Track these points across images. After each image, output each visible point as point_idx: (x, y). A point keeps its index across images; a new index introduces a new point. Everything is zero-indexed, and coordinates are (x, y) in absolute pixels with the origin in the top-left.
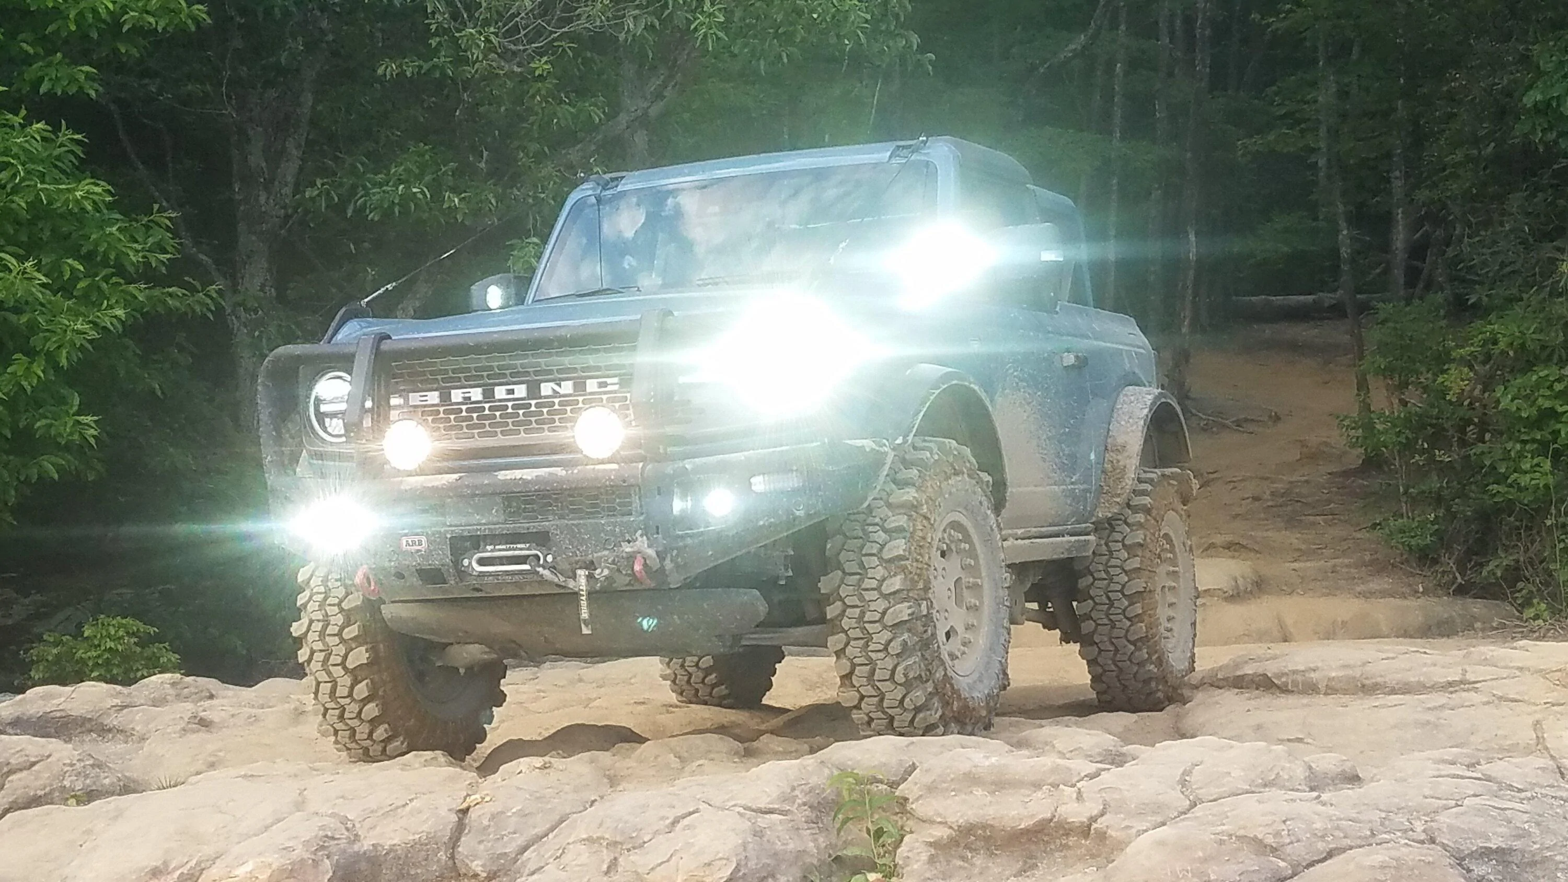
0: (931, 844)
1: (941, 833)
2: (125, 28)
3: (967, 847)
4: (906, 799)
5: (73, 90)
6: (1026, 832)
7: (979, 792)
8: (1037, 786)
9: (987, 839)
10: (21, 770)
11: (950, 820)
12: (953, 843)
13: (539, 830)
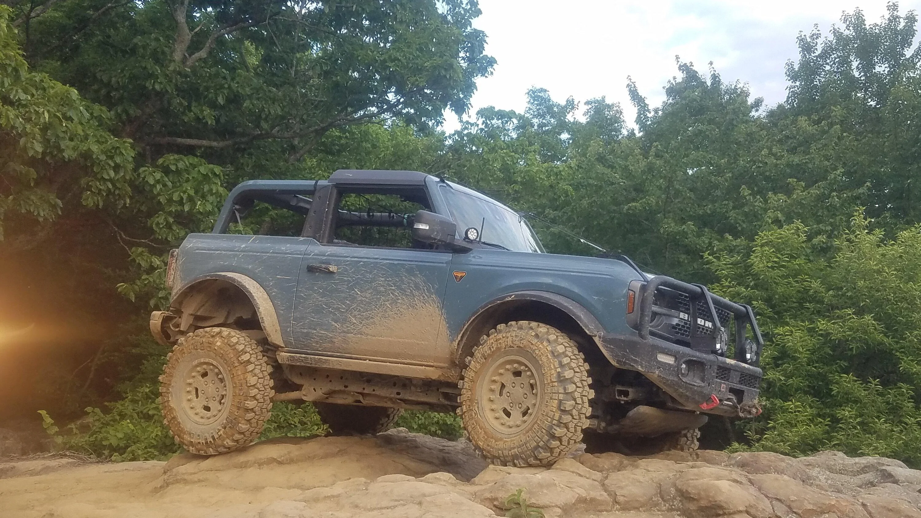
1: (559, 510)
6: (573, 504)
7: (545, 491)
9: (565, 511)
11: (558, 503)
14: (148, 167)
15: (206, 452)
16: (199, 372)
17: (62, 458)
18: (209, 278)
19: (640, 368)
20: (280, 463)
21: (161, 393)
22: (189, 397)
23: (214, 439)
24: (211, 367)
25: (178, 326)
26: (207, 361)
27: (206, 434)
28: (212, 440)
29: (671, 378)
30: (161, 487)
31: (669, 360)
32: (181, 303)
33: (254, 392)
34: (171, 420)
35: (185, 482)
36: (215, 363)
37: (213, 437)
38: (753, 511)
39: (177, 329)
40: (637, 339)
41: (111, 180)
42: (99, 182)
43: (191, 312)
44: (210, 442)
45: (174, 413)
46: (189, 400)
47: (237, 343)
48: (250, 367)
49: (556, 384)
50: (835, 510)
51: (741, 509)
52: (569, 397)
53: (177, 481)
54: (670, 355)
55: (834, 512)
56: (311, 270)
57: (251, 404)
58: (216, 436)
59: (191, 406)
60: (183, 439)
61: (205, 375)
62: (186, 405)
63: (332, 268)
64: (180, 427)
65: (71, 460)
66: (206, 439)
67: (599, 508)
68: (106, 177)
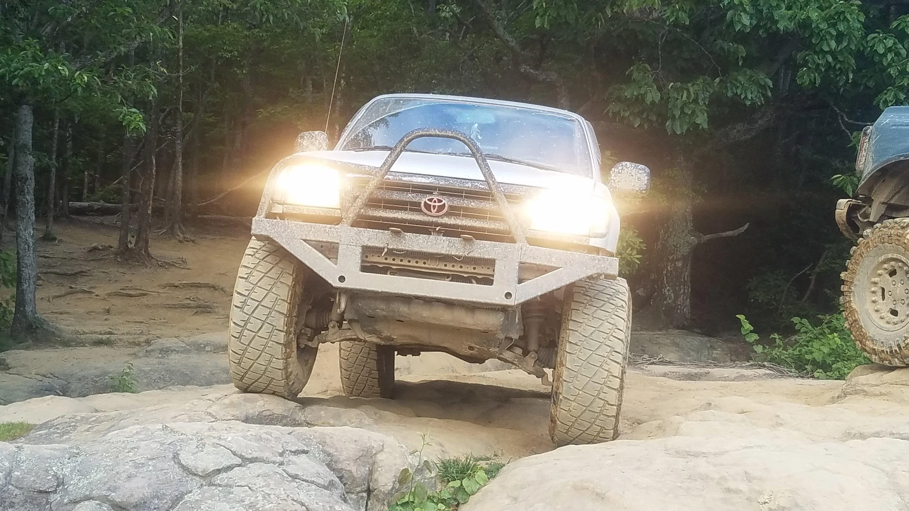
14: (879, 33)
15: (890, 363)
16: (887, 269)
17: (760, 368)
18: (902, 158)
21: (843, 292)
22: (874, 299)
23: (900, 348)
24: (900, 264)
25: (866, 216)
26: (895, 257)
27: (891, 342)
28: (897, 349)
30: (838, 397)
32: (870, 190)
34: (852, 323)
35: (866, 394)
36: (903, 259)
37: (899, 346)
39: (866, 220)
41: (832, 53)
42: (818, 56)
43: (883, 200)
44: (896, 351)
45: (856, 315)
46: (874, 302)
53: (856, 392)
58: (903, 345)
59: (876, 308)
60: (865, 345)
61: (893, 273)
62: (870, 307)
64: (862, 331)
65: (768, 372)
66: (891, 347)
68: (826, 48)
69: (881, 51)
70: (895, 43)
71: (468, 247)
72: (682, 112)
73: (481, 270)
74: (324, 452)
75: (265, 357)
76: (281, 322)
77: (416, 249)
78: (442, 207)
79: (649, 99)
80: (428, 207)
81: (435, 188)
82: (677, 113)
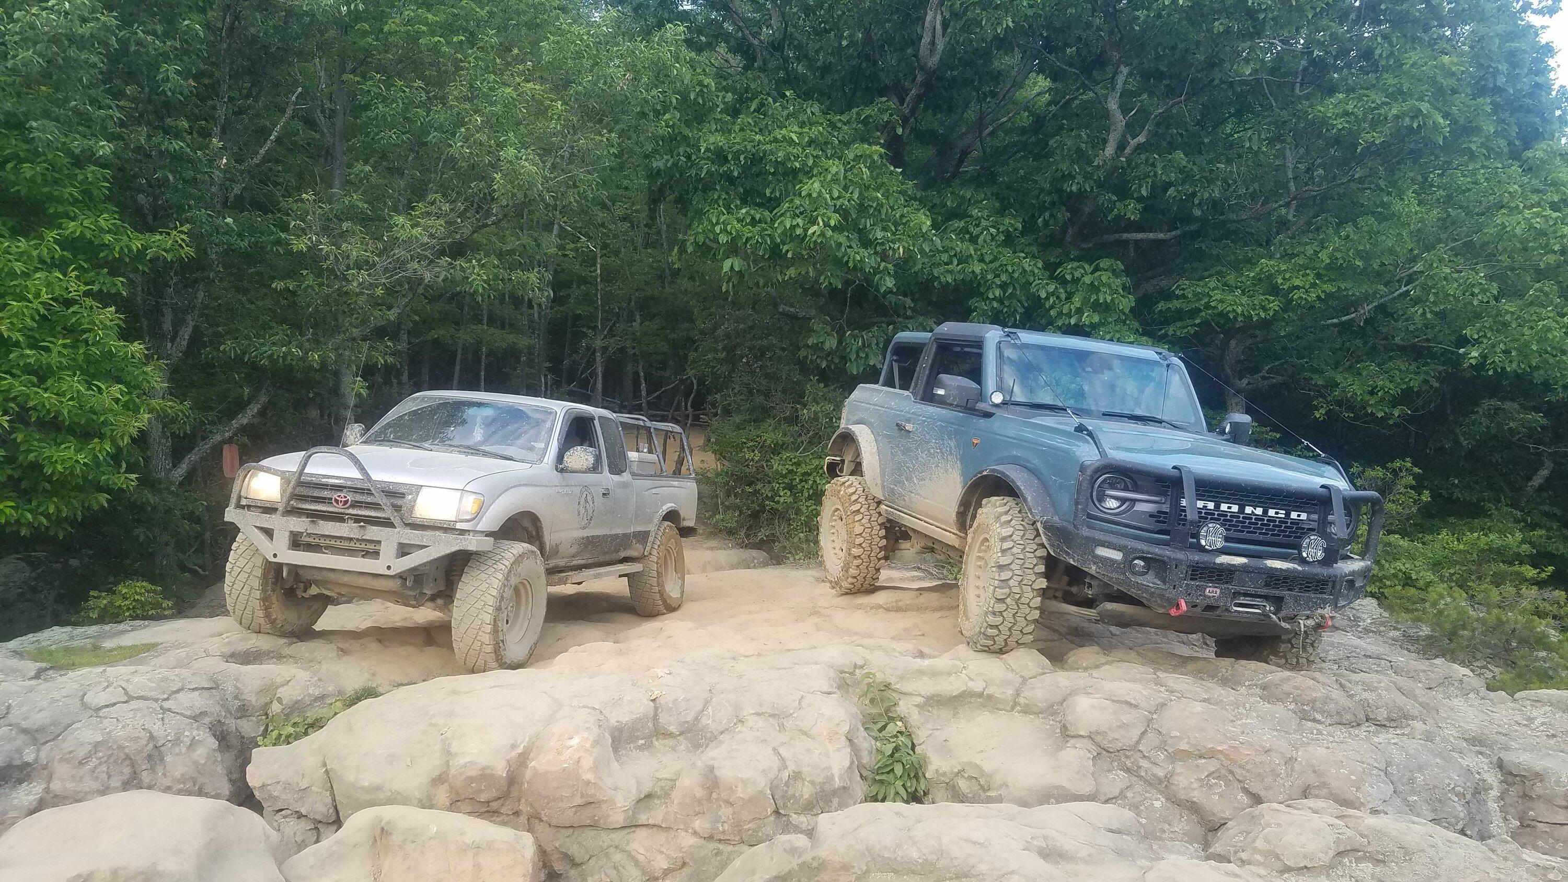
0: (916, 706)
1: (920, 700)
2: (148, 258)
3: (930, 706)
4: (890, 684)
5: (113, 291)
6: (955, 696)
7: (925, 678)
8: (949, 674)
9: (938, 701)
10: (283, 685)
11: (923, 693)
12: (925, 704)
13: (699, 708)
19: (1072, 562)
20: (887, 610)
23: (840, 577)
25: (842, 471)
28: (841, 580)
29: (1115, 575)
31: (1117, 556)
32: (841, 451)
33: (859, 540)
38: (1098, 739)
40: (1071, 527)
43: (851, 459)
44: (837, 579)
47: (854, 493)
48: (858, 517)
49: (994, 569)
50: (1221, 756)
51: (1082, 733)
52: (1004, 584)
54: (1114, 549)
55: (1218, 759)
56: (900, 428)
57: (856, 551)
58: (840, 575)
63: (909, 427)
66: (833, 573)
67: (999, 706)
68: (991, 296)
69: (1043, 295)
70: (1056, 288)
71: (362, 531)
72: (858, 355)
73: (371, 547)
74: (235, 686)
75: (249, 609)
76: (256, 583)
77: (327, 533)
78: (346, 502)
79: (827, 346)
80: (337, 501)
81: (345, 487)
82: (853, 357)
